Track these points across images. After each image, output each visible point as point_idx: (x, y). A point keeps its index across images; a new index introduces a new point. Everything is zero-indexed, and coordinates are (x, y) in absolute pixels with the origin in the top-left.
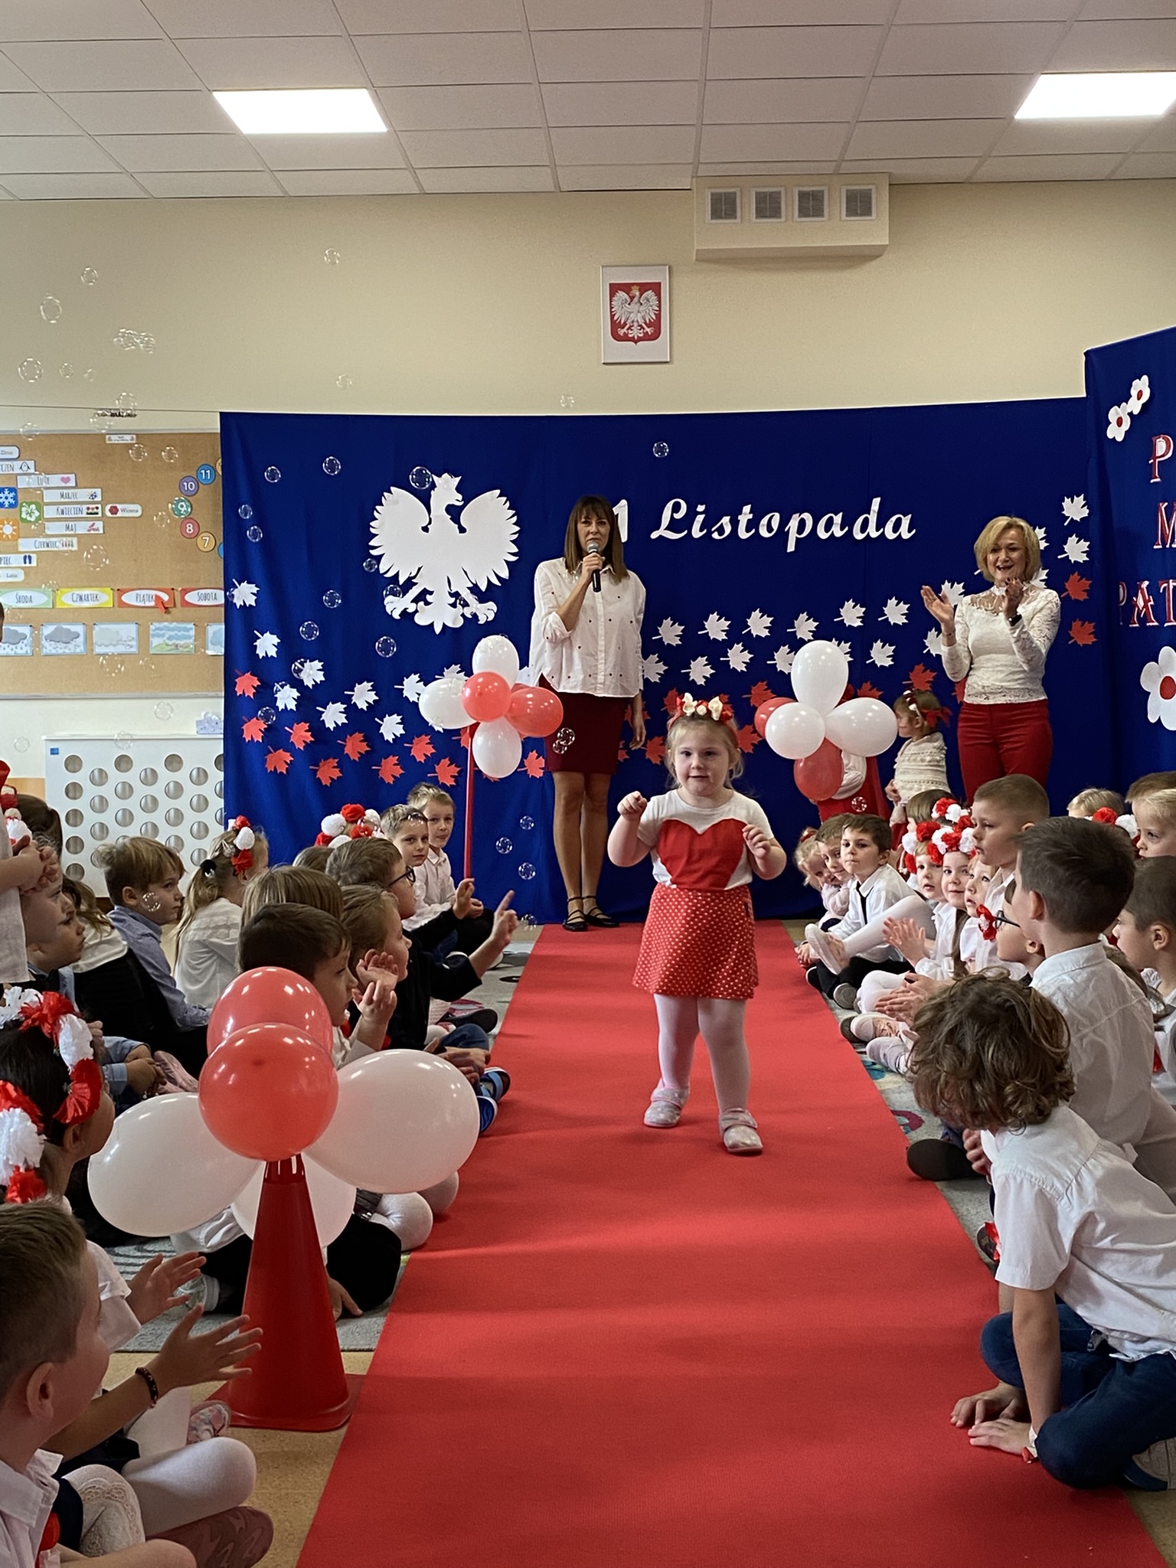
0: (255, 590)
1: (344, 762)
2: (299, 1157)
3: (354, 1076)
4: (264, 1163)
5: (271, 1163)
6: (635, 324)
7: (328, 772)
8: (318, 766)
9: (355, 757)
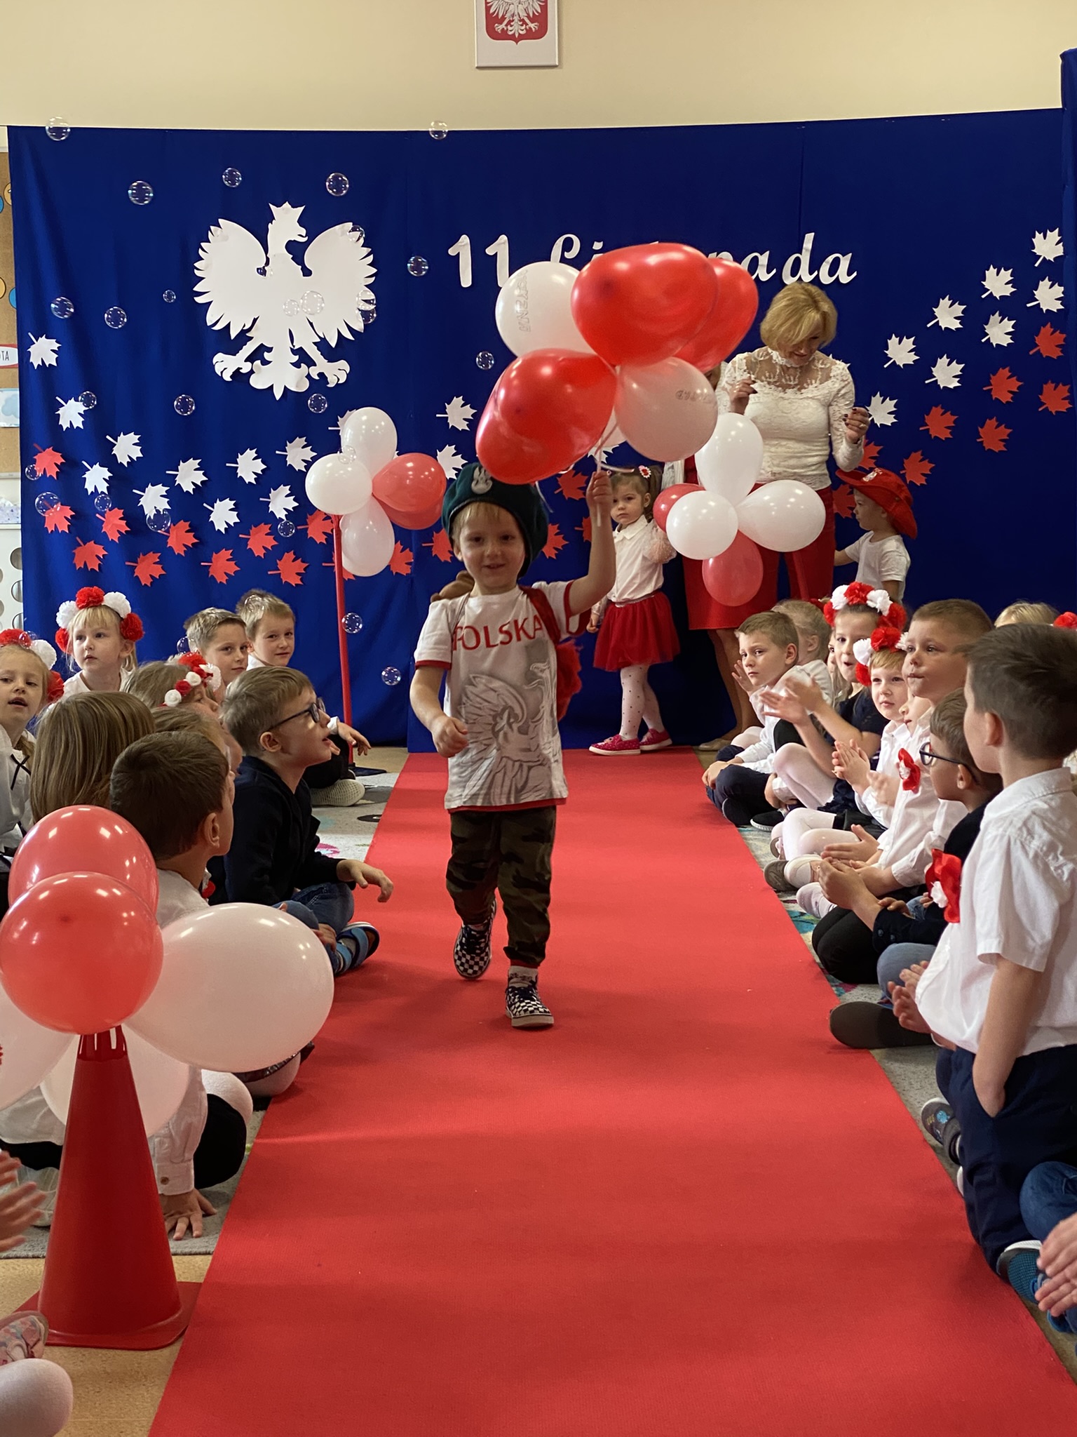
0: (56, 346)
1: (166, 557)
2: (119, 1030)
3: (184, 934)
4: (79, 1036)
5: (85, 1036)
6: (516, 18)
7: (148, 569)
8: (137, 563)
9: (179, 550)
